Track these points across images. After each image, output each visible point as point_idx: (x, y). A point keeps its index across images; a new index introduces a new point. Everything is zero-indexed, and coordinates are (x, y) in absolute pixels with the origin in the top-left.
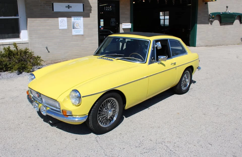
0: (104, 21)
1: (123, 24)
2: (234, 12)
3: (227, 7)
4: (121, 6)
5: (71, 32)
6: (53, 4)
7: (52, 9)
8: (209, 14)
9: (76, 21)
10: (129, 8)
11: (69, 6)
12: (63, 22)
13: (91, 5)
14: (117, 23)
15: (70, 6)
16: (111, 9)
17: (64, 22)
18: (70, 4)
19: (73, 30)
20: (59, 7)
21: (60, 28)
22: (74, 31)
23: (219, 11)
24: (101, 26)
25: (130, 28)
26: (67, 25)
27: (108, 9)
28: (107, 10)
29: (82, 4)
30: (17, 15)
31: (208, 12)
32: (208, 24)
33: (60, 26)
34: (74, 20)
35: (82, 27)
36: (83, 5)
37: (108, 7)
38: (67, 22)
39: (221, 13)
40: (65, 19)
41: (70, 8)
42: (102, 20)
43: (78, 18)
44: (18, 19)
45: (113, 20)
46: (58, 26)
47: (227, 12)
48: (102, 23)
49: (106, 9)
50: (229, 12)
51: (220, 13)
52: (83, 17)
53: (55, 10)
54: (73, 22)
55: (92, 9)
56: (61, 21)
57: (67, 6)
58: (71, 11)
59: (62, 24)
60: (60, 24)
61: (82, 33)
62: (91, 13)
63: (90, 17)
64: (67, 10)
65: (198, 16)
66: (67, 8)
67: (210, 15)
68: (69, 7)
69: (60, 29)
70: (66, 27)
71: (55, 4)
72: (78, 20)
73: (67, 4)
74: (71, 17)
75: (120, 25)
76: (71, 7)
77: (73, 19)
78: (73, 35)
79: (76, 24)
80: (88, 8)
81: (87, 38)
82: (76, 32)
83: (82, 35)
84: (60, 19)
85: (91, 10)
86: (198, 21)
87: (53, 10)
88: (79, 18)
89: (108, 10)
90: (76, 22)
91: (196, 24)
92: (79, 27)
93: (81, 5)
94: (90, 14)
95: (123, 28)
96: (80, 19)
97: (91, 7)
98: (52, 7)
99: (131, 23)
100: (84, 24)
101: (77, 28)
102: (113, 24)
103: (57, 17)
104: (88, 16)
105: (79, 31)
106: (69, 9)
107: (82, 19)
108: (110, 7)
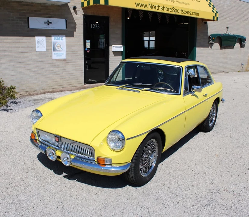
0: (90, 42)
1: (113, 45)
2: (235, 34)
3: (227, 28)
4: (111, 24)
5: (51, 56)
6: (28, 18)
7: (27, 25)
8: (209, 35)
10: (120, 26)
11: (48, 21)
12: (40, 42)
13: (76, 21)
14: (106, 45)
15: (50, 21)
16: (98, 27)
17: (42, 41)
18: (51, 20)
19: (53, 53)
20: (36, 23)
21: (37, 50)
22: (55, 54)
23: (219, 33)
24: (87, 48)
25: (122, 51)
26: (46, 47)
27: (95, 27)
28: (94, 28)
29: (65, 20)
31: (208, 33)
32: (208, 47)
33: (38, 47)
34: (55, 40)
35: (65, 49)
36: (66, 20)
37: (96, 25)
38: (46, 42)
39: (222, 35)
40: (44, 38)
41: (50, 25)
42: (88, 41)
43: (60, 38)
45: (102, 40)
46: (35, 47)
47: (227, 33)
48: (88, 45)
49: (93, 26)
50: (230, 33)
51: (220, 34)
52: (66, 37)
53: (31, 27)
54: (53, 42)
55: (76, 26)
56: (39, 40)
57: (46, 21)
58: (52, 29)
59: (39, 44)
60: (37, 45)
61: (64, 57)
62: (75, 31)
63: (74, 36)
64: (45, 27)
65: (197, 38)
66: (47, 24)
67: (210, 37)
68: (48, 23)
69: (37, 52)
70: (44, 49)
71: (30, 18)
72: (60, 40)
73: (46, 19)
74: (51, 37)
75: (110, 47)
76: (51, 23)
77: (53, 39)
78: (53, 59)
79: (57, 45)
80: (72, 25)
81: (70, 64)
82: (57, 56)
83: (65, 60)
84: (37, 38)
85: (75, 28)
86: (197, 44)
87: (29, 27)
88: (61, 37)
90: (57, 42)
91: (195, 48)
92: (60, 49)
93: (63, 21)
94: (75, 32)
95: (113, 51)
96: (62, 39)
97: (75, 24)
98: (27, 22)
99: (122, 45)
100: (67, 45)
101: (58, 51)
102: (102, 46)
103: (34, 36)
104: (72, 36)
105: (60, 54)
106: (48, 26)
107: (64, 38)
108: (98, 25)
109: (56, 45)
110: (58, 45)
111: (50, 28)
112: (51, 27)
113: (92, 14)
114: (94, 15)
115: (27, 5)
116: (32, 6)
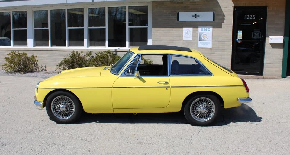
0: (242, 33)
1: (270, 37)
4: (269, 13)
5: (197, 44)
6: (178, 13)
7: (177, 19)
9: (203, 31)
11: (196, 15)
13: (225, 13)
14: (262, 36)
15: (197, 15)
16: (254, 18)
17: (189, 32)
18: (198, 13)
19: (199, 42)
20: (184, 16)
21: (184, 39)
22: (201, 43)
24: (238, 38)
25: (282, 43)
26: (193, 37)
28: (247, 19)
29: (212, 13)
30: (147, 25)
33: (185, 37)
34: (201, 31)
35: (211, 39)
36: (214, 13)
37: (250, 15)
38: (193, 32)
40: (191, 29)
41: (197, 17)
42: (240, 32)
43: (206, 29)
44: (147, 29)
45: (257, 31)
46: (183, 36)
48: (240, 35)
49: (247, 17)
52: (213, 28)
53: (180, 19)
54: (200, 33)
55: (225, 18)
56: (187, 31)
57: (194, 15)
58: (199, 21)
59: (186, 34)
60: (184, 35)
61: (210, 46)
62: (224, 22)
63: (222, 27)
64: (194, 19)
66: (194, 17)
69: (184, 40)
70: (191, 39)
71: (180, 13)
72: (207, 31)
73: (194, 13)
74: (198, 28)
75: (267, 38)
76: (198, 16)
77: (200, 30)
78: (199, 48)
80: (221, 17)
81: (216, 52)
82: (203, 45)
83: (211, 49)
84: (185, 29)
88: (208, 28)
89: (250, 19)
90: (203, 33)
92: (206, 39)
93: (211, 14)
94: (223, 24)
95: (270, 42)
96: (209, 30)
97: (224, 16)
98: (177, 16)
99: (282, 36)
100: (213, 36)
101: (204, 40)
102: (256, 37)
103: (182, 27)
104: (220, 26)
105: (206, 43)
106: (196, 19)
107: (211, 29)
108: (254, 15)
109: (202, 36)
110: (204, 36)
111: (198, 21)
112: (198, 19)
113: (244, 5)
114: (247, 5)
115: (178, 3)
116: (182, 3)
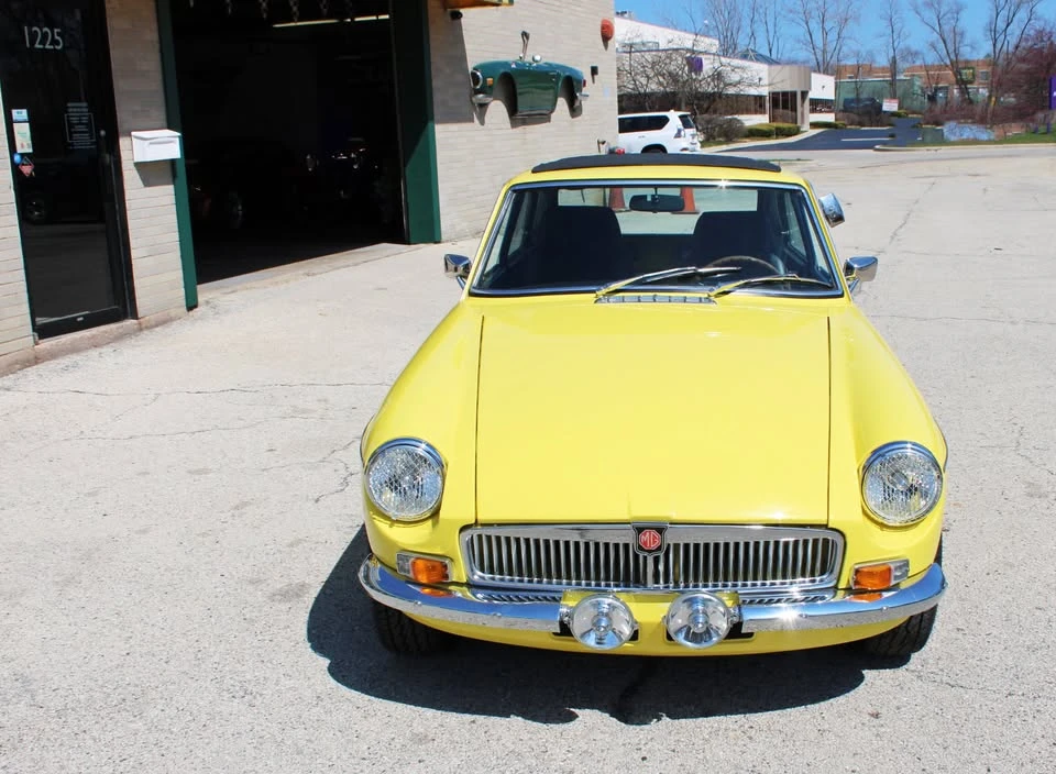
0: (32, 121)
1: (133, 133)
2: (550, 61)
3: (525, 35)
4: (116, 25)
8: (470, 70)
10: (152, 35)
14: (103, 133)
16: (57, 43)
23: (502, 58)
24: (20, 150)
25: (173, 162)
27: (43, 42)
28: (37, 46)
31: (463, 58)
32: (472, 121)
37: (35, 29)
39: (513, 66)
42: (20, 114)
45: (78, 111)
47: (528, 59)
48: (23, 135)
49: (33, 36)
50: (538, 58)
51: (506, 64)
67: (474, 75)
75: (123, 142)
86: (437, 110)
89: (47, 47)
91: (430, 124)
95: (136, 160)
99: (169, 128)
102: (82, 140)
108: (56, 30)
